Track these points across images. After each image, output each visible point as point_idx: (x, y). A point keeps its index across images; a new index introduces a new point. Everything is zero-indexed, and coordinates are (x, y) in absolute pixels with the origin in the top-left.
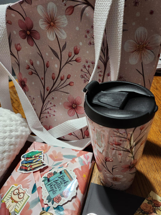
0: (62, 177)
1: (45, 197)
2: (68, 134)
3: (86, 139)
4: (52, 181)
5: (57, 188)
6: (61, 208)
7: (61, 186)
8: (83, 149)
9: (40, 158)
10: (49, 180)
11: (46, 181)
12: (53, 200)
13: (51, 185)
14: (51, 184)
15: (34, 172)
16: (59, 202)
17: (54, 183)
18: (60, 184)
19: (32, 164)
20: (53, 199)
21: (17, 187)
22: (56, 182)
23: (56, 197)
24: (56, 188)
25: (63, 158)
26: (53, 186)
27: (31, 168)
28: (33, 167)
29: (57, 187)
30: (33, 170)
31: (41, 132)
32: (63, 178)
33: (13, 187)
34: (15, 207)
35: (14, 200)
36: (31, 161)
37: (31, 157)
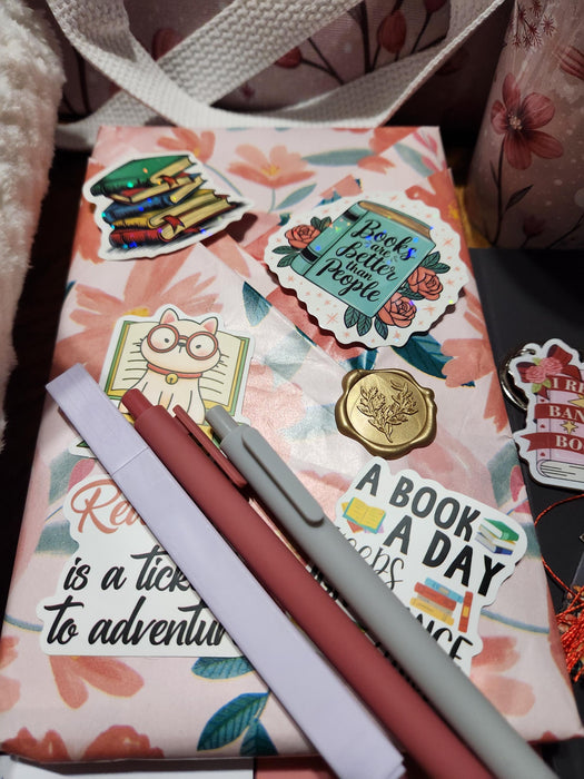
0: (368, 231)
1: (332, 318)
2: (277, 63)
3: (387, 69)
4: (331, 254)
5: (374, 274)
6: (426, 342)
7: (386, 261)
8: (384, 116)
9: (198, 181)
10: (310, 256)
11: (301, 262)
12: (379, 319)
13: (337, 271)
14: (335, 265)
15: (206, 242)
16: (408, 320)
17: (345, 261)
18: (379, 256)
19: (174, 212)
20: (377, 315)
21: (156, 317)
22: (352, 252)
23: (388, 306)
24: (367, 276)
25: (309, 168)
26: (348, 272)
27: (180, 228)
28: (189, 221)
29: (368, 270)
30: (194, 234)
31: (127, 61)
32: (376, 232)
33: (127, 324)
34: (196, 394)
35: (173, 372)
36: (157, 201)
37: (148, 185)
